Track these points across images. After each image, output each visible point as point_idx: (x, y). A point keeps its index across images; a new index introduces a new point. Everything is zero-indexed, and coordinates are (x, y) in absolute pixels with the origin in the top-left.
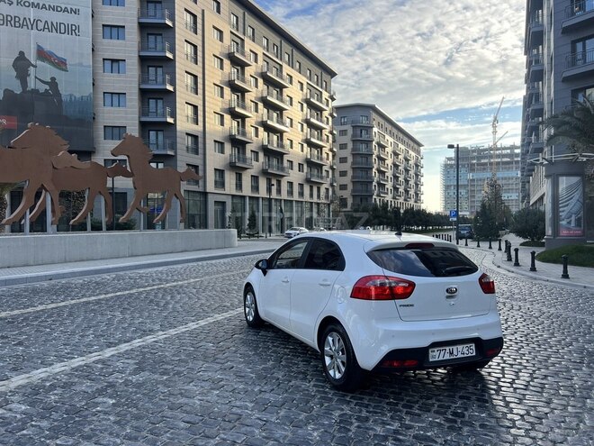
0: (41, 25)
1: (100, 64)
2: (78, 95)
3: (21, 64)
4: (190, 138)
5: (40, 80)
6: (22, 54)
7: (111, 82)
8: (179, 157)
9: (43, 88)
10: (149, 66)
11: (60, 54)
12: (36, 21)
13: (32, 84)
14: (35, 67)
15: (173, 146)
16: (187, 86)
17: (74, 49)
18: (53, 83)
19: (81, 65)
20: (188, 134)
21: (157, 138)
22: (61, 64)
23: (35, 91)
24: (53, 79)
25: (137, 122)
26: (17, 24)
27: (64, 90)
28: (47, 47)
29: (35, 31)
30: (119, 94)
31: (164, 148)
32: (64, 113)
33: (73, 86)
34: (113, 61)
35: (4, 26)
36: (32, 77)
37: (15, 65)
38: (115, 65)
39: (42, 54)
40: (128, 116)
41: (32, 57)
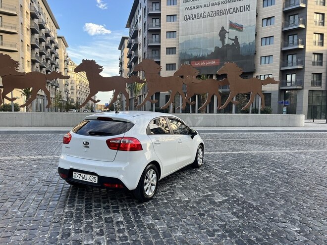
0: (232, 11)
1: (261, 23)
2: (247, 43)
3: (223, 33)
4: (316, 56)
5: (230, 39)
6: (223, 27)
7: (265, 31)
8: (306, 69)
9: (231, 42)
10: (289, 16)
11: (240, 23)
12: (229, 9)
13: (227, 41)
14: (228, 33)
15: (302, 63)
16: (316, 22)
17: (246, 19)
18: (236, 39)
19: (250, 26)
20: (314, 54)
21: (292, 59)
22: (239, 28)
23: (228, 45)
24: (236, 37)
25: (279, 52)
26: (221, 14)
27: (241, 42)
28: (234, 22)
29: (229, 14)
30: (270, 37)
31: (297, 65)
32: (240, 54)
33: (245, 38)
34: (268, 19)
35: (216, 17)
36: (227, 38)
37: (220, 34)
38: (269, 21)
39: (232, 26)
40: (274, 49)
41: (227, 28)
